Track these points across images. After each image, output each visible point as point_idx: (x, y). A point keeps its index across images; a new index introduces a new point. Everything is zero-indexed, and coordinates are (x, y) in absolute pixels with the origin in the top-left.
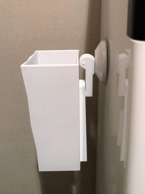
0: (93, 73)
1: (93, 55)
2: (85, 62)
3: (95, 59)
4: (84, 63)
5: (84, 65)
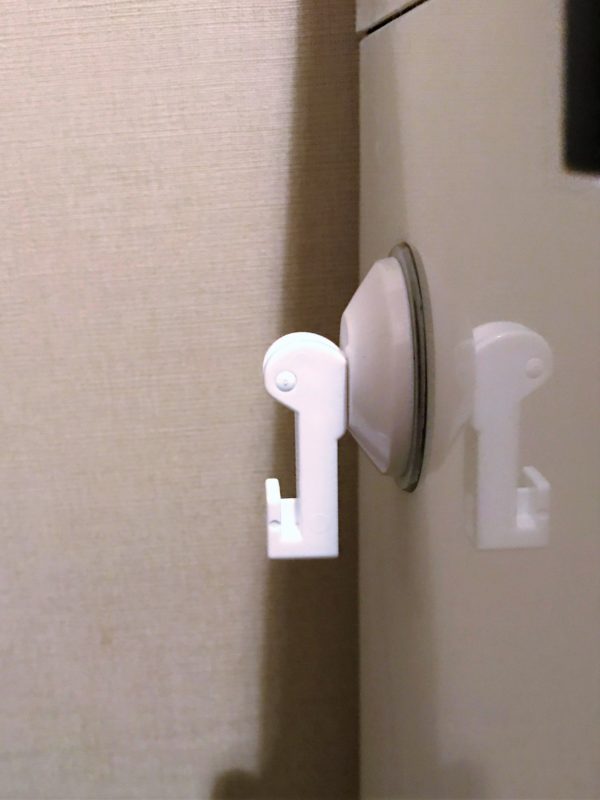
0: (338, 430)
1: (334, 336)
3: (347, 359)
5: (286, 389)
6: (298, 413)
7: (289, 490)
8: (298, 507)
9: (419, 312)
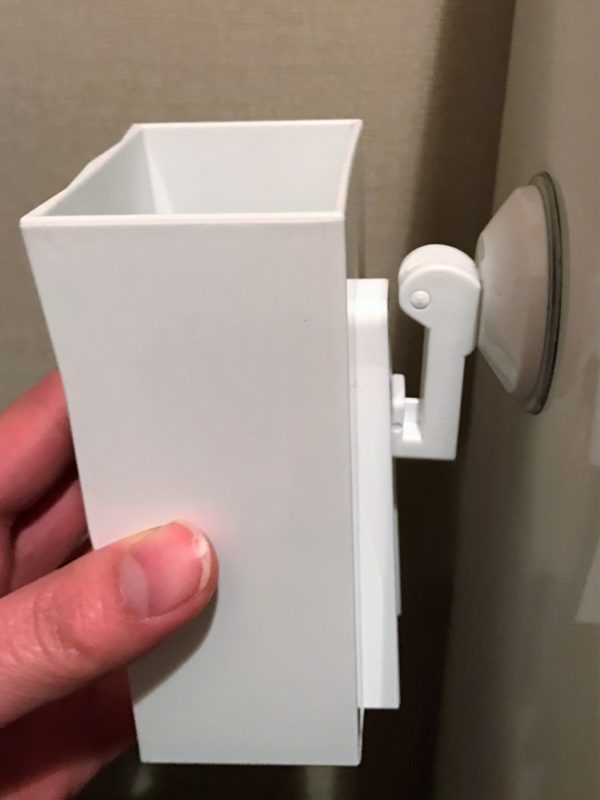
0: (468, 349)
1: (470, 250)
2: (427, 292)
3: (481, 282)
4: (421, 295)
5: (420, 306)
6: (428, 330)
7: (414, 389)
8: (421, 408)
9: (557, 263)
